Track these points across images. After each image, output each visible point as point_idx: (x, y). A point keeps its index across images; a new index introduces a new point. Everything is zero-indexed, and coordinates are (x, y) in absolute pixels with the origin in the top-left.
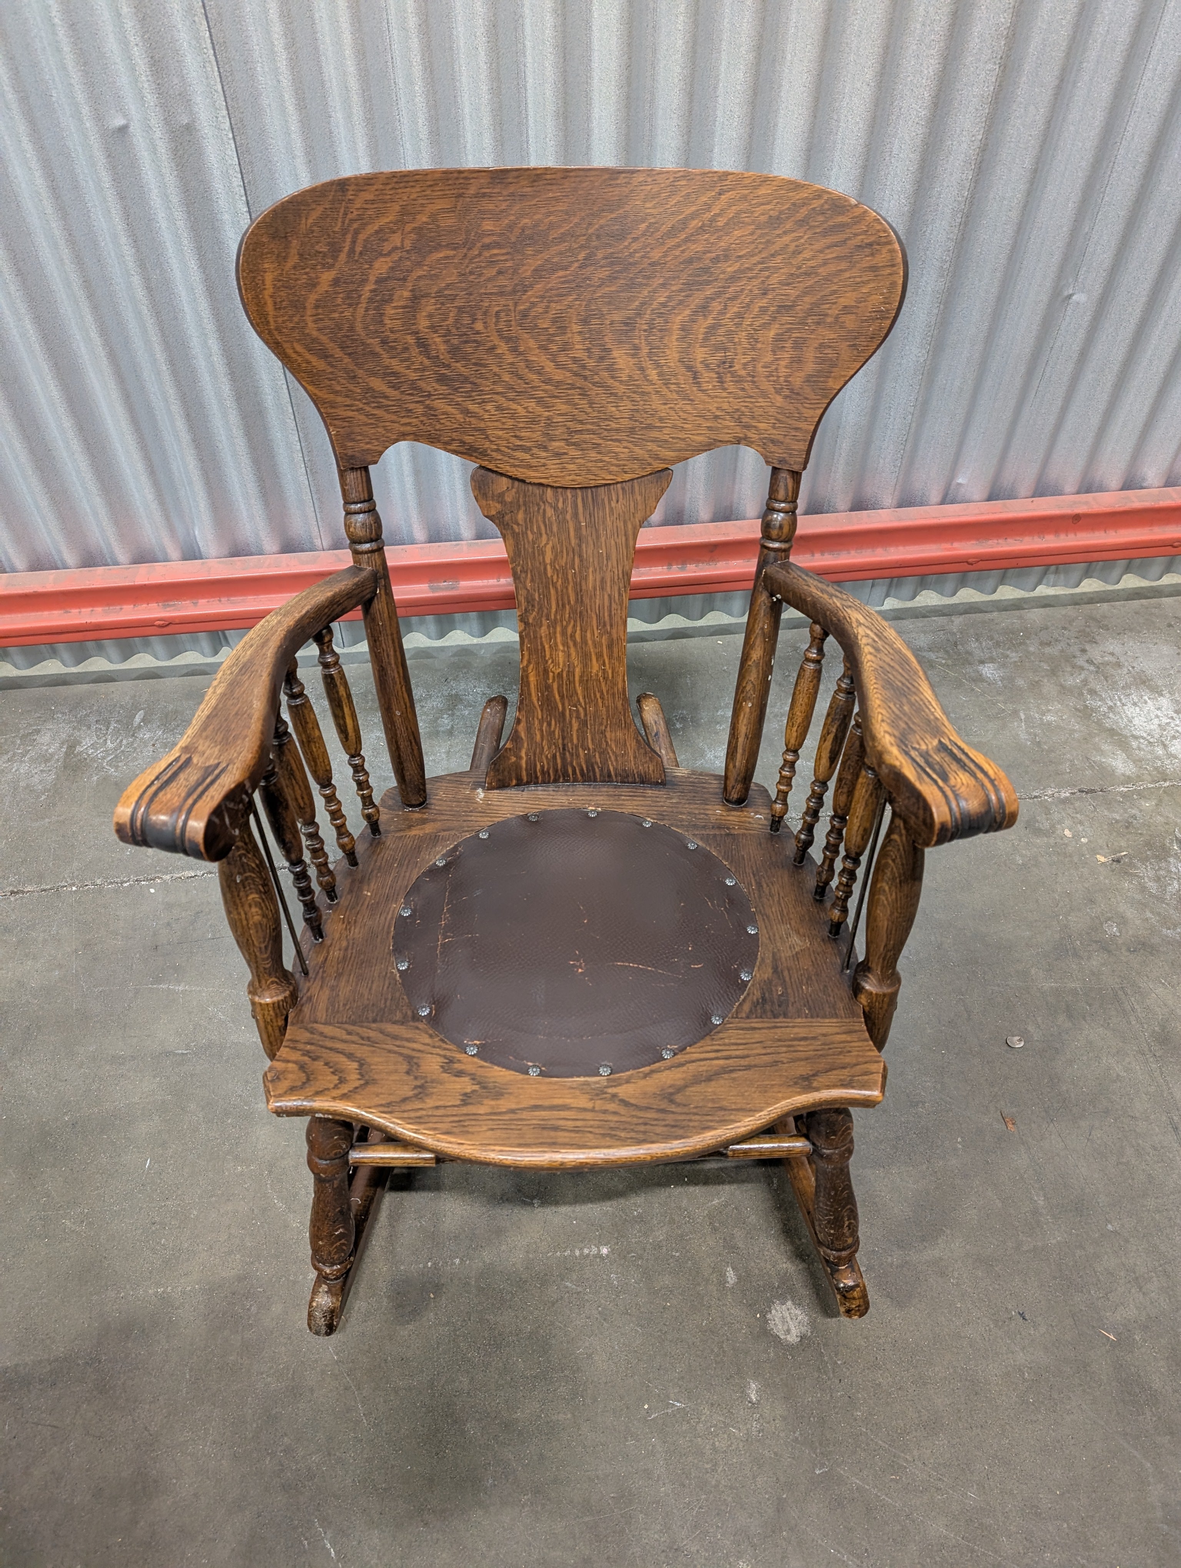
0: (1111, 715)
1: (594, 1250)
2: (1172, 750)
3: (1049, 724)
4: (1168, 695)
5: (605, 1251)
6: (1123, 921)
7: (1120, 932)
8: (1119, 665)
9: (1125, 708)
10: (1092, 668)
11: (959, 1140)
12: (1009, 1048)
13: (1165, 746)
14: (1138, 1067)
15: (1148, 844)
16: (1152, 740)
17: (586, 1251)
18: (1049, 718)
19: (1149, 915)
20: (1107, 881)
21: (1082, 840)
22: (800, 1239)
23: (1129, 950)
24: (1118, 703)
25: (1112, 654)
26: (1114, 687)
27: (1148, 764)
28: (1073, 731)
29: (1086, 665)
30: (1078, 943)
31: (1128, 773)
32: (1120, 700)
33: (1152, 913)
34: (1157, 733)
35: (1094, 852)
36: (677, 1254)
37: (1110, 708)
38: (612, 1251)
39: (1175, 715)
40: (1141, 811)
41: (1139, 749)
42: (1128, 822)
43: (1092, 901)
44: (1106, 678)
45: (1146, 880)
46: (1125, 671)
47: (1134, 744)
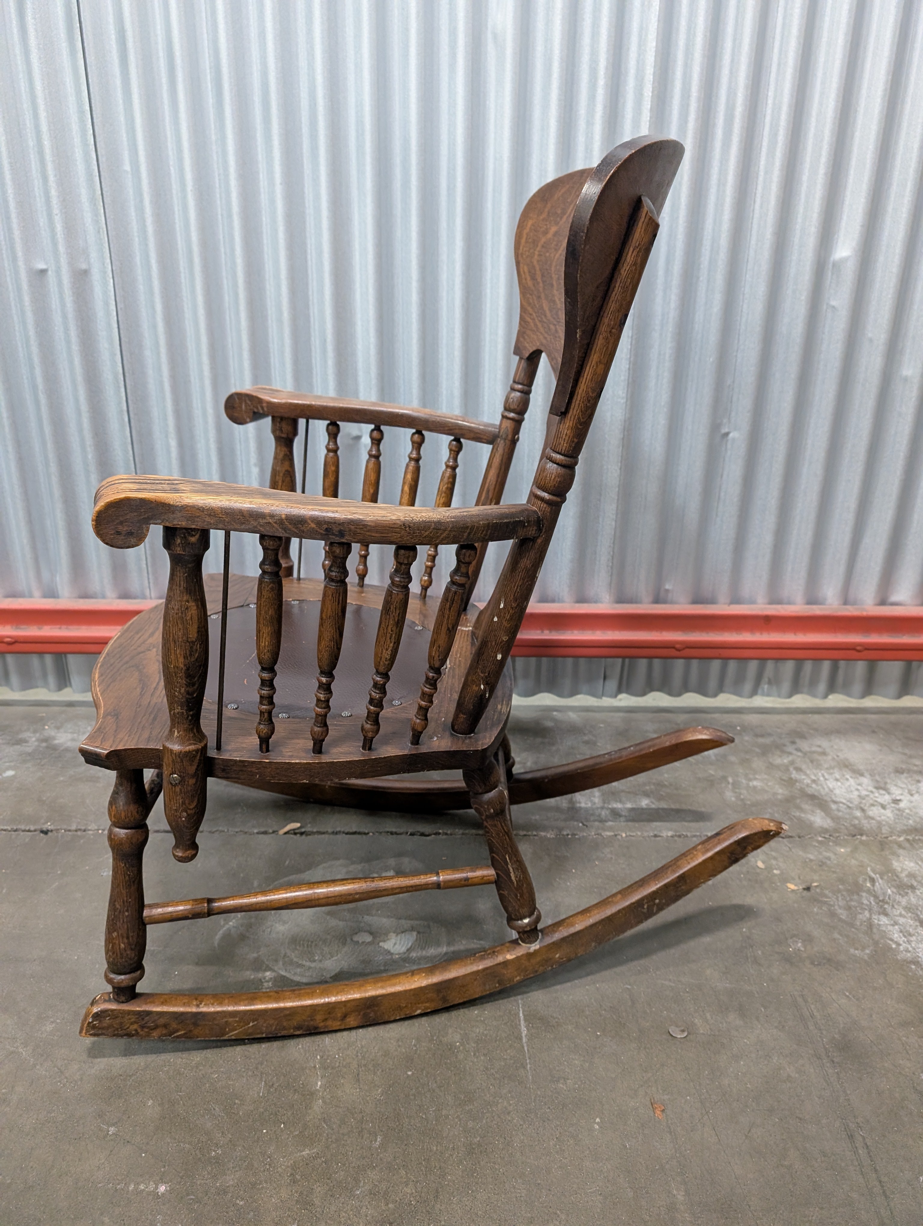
0: (814, 786)
1: (152, 1187)
2: (870, 813)
3: (755, 787)
4: (868, 776)
5: (162, 1189)
6: (809, 939)
7: (805, 947)
8: (824, 753)
9: (828, 782)
10: (799, 754)
11: (598, 1120)
12: (670, 1037)
13: (863, 810)
14: (812, 1070)
15: (841, 881)
16: (851, 805)
17: (142, 1187)
18: (755, 783)
19: (836, 936)
20: (796, 905)
21: (775, 871)
22: (387, 1204)
23: (812, 963)
24: (822, 778)
25: (820, 746)
26: (818, 766)
27: (846, 822)
28: (775, 794)
29: (795, 752)
30: (760, 952)
31: (825, 826)
32: (823, 776)
33: (841, 935)
34: (856, 801)
35: (785, 880)
36: (241, 1203)
37: (814, 781)
38: (171, 1191)
39: (874, 790)
40: (835, 854)
41: (839, 810)
42: (822, 862)
43: (778, 919)
44: (812, 762)
45: (836, 907)
46: (830, 757)
47: (834, 806)
